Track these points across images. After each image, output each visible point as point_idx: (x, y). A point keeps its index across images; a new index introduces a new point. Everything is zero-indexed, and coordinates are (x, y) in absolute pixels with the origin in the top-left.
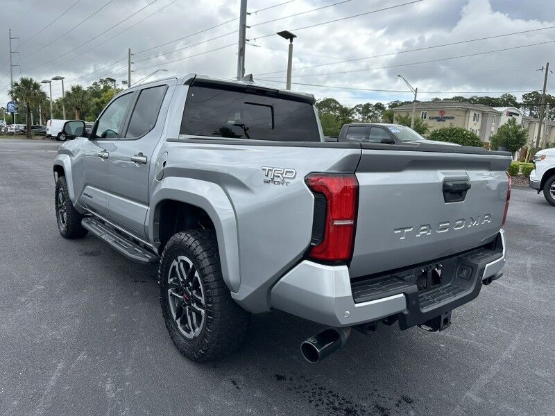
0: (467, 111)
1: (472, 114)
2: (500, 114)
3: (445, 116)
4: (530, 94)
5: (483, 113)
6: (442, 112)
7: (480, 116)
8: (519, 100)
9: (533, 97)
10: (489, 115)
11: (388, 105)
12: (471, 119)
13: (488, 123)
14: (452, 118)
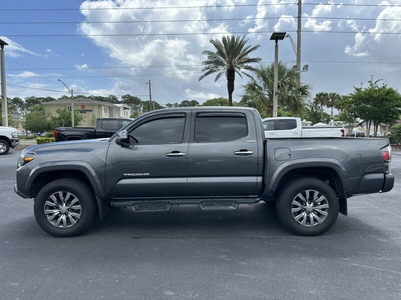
0: (100, 106)
1: (103, 108)
2: (120, 108)
3: (86, 109)
4: (125, 96)
5: (110, 108)
6: (83, 106)
7: (108, 109)
8: (120, 99)
9: (127, 98)
10: (113, 109)
11: (25, 100)
12: (103, 111)
13: (114, 114)
14: (91, 111)
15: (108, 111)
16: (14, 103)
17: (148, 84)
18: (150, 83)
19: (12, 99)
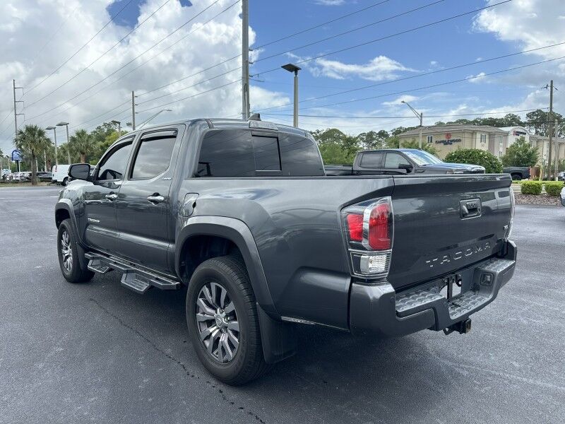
0: (473, 133)
1: (478, 136)
2: (507, 134)
3: (452, 139)
4: (534, 113)
5: (490, 134)
6: (448, 135)
7: (487, 136)
8: (524, 119)
9: (537, 115)
10: (496, 136)
11: (391, 132)
12: (478, 140)
13: (496, 144)
14: (459, 141)
15: (487, 140)
16: (379, 137)
17: (549, 88)
18: (552, 87)
19: (377, 132)
